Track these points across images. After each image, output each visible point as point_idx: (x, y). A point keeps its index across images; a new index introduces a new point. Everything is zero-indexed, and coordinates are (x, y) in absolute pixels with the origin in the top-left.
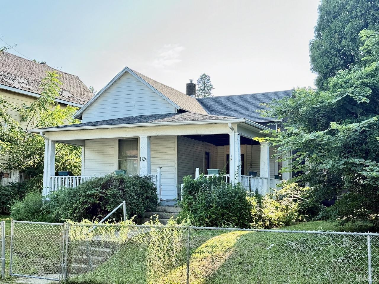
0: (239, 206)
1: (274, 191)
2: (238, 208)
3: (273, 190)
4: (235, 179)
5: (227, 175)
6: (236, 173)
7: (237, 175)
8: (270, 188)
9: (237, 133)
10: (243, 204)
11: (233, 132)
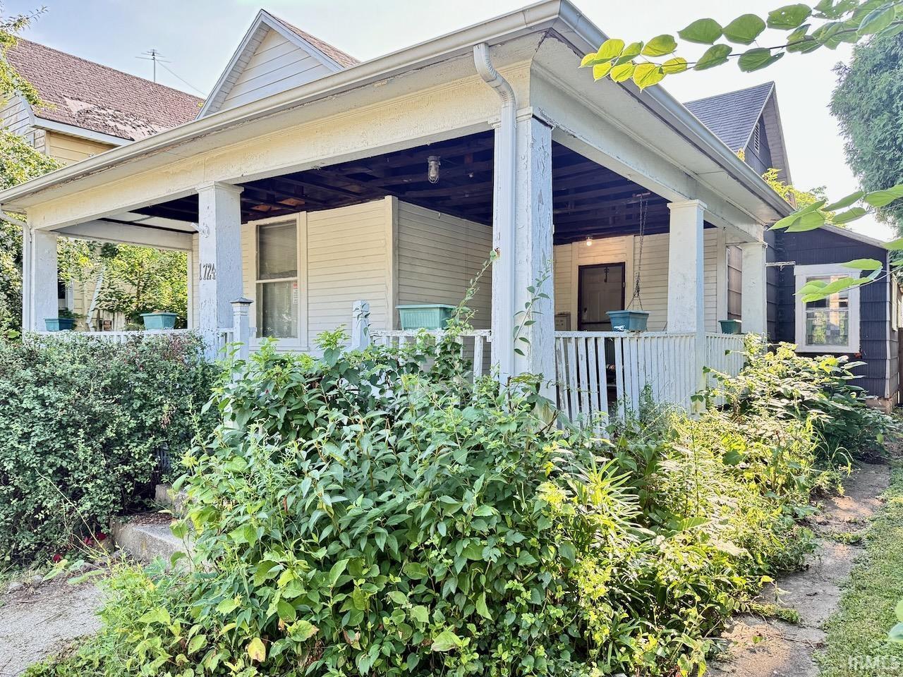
0: (491, 554)
1: (721, 379)
2: (483, 564)
3: (715, 376)
4: (518, 351)
5: (478, 334)
6: (521, 322)
7: (526, 332)
8: (706, 370)
9: (531, 110)
10: (519, 538)
11: (510, 103)
